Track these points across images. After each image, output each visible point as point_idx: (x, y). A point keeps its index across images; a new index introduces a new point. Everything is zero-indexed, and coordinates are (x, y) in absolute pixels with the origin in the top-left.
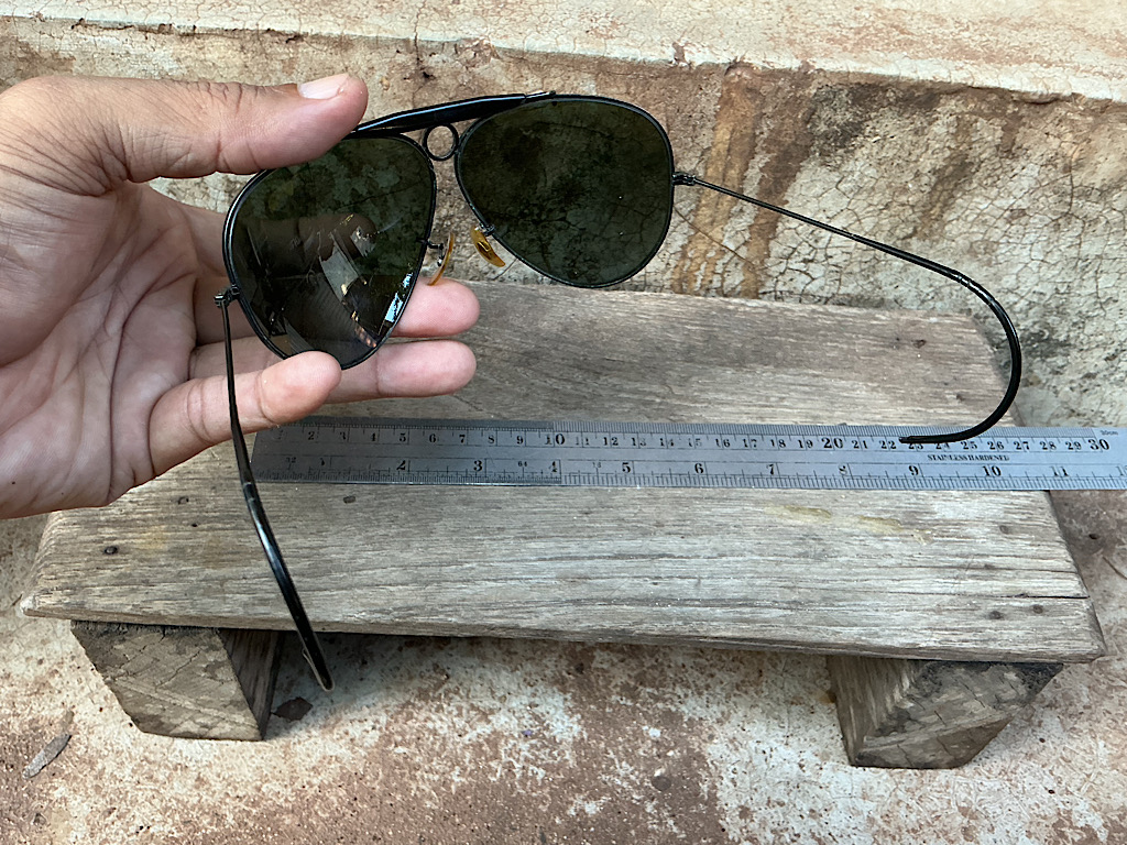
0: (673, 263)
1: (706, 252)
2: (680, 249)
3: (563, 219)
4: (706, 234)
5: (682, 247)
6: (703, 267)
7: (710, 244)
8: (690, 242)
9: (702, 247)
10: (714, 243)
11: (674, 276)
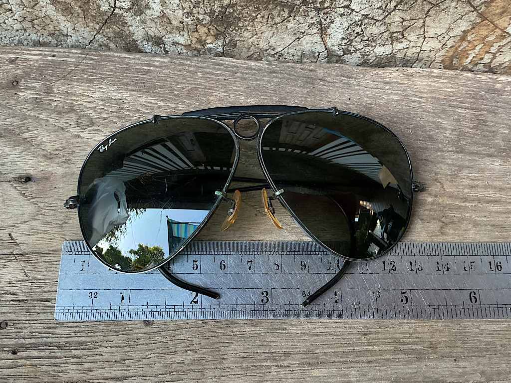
0: (450, 44)
1: (487, 36)
2: (461, 33)
3: (347, 7)
4: (492, 22)
5: (464, 32)
6: (478, 48)
7: (492, 31)
8: (473, 28)
9: (484, 32)
10: (497, 30)
11: (447, 54)
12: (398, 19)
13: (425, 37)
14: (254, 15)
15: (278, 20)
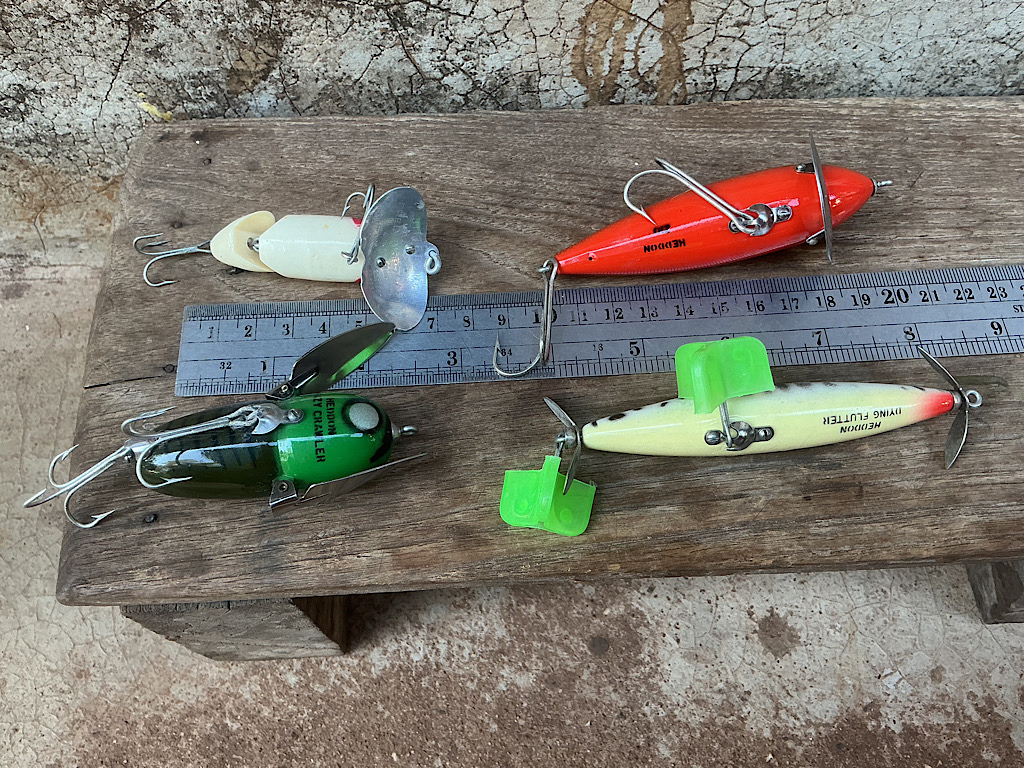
0: (571, 44)
1: (612, 24)
2: (578, 24)
4: (609, 1)
5: (581, 21)
6: (609, 44)
7: (614, 14)
9: (605, 19)
10: (620, 12)
11: (574, 60)
12: (489, 11)
13: (535, 37)
14: (306, 24)
15: (339, 29)
